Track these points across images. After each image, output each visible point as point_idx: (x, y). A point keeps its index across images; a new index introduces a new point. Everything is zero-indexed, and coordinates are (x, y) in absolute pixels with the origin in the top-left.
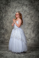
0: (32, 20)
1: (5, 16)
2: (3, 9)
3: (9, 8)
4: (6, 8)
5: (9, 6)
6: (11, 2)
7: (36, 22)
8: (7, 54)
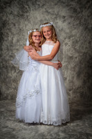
0: (75, 49)
1: (18, 41)
2: (15, 25)
3: (26, 23)
4: (19, 25)
5: (27, 19)
6: (32, 12)
7: (84, 53)
8: (24, 131)
